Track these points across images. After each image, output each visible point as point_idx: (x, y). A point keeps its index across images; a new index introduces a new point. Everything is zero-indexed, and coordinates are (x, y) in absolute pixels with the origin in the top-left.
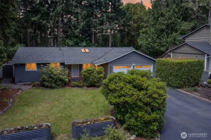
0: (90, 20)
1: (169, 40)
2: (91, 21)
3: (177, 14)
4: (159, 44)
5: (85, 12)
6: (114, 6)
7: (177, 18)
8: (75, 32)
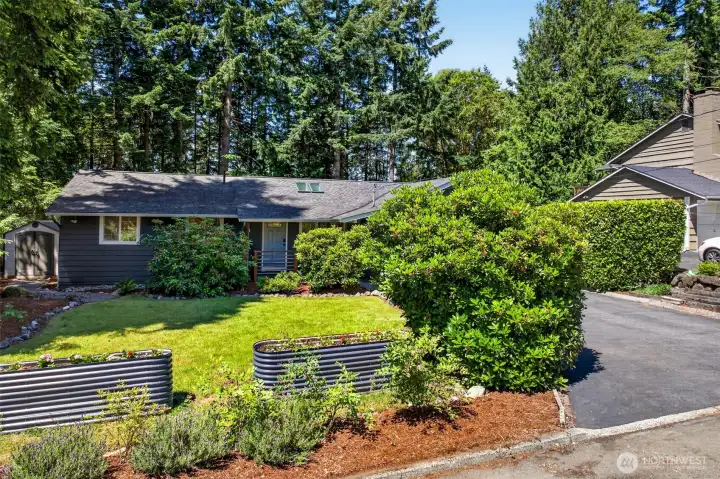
0: (327, 112)
1: (571, 176)
2: (330, 116)
3: (592, 100)
4: (541, 188)
5: (310, 86)
6: (404, 72)
7: (594, 111)
8: (277, 149)
